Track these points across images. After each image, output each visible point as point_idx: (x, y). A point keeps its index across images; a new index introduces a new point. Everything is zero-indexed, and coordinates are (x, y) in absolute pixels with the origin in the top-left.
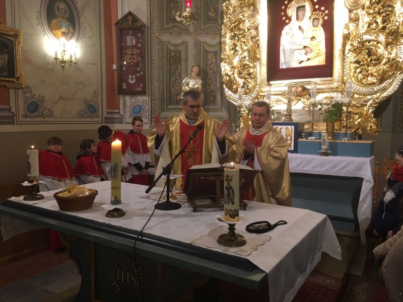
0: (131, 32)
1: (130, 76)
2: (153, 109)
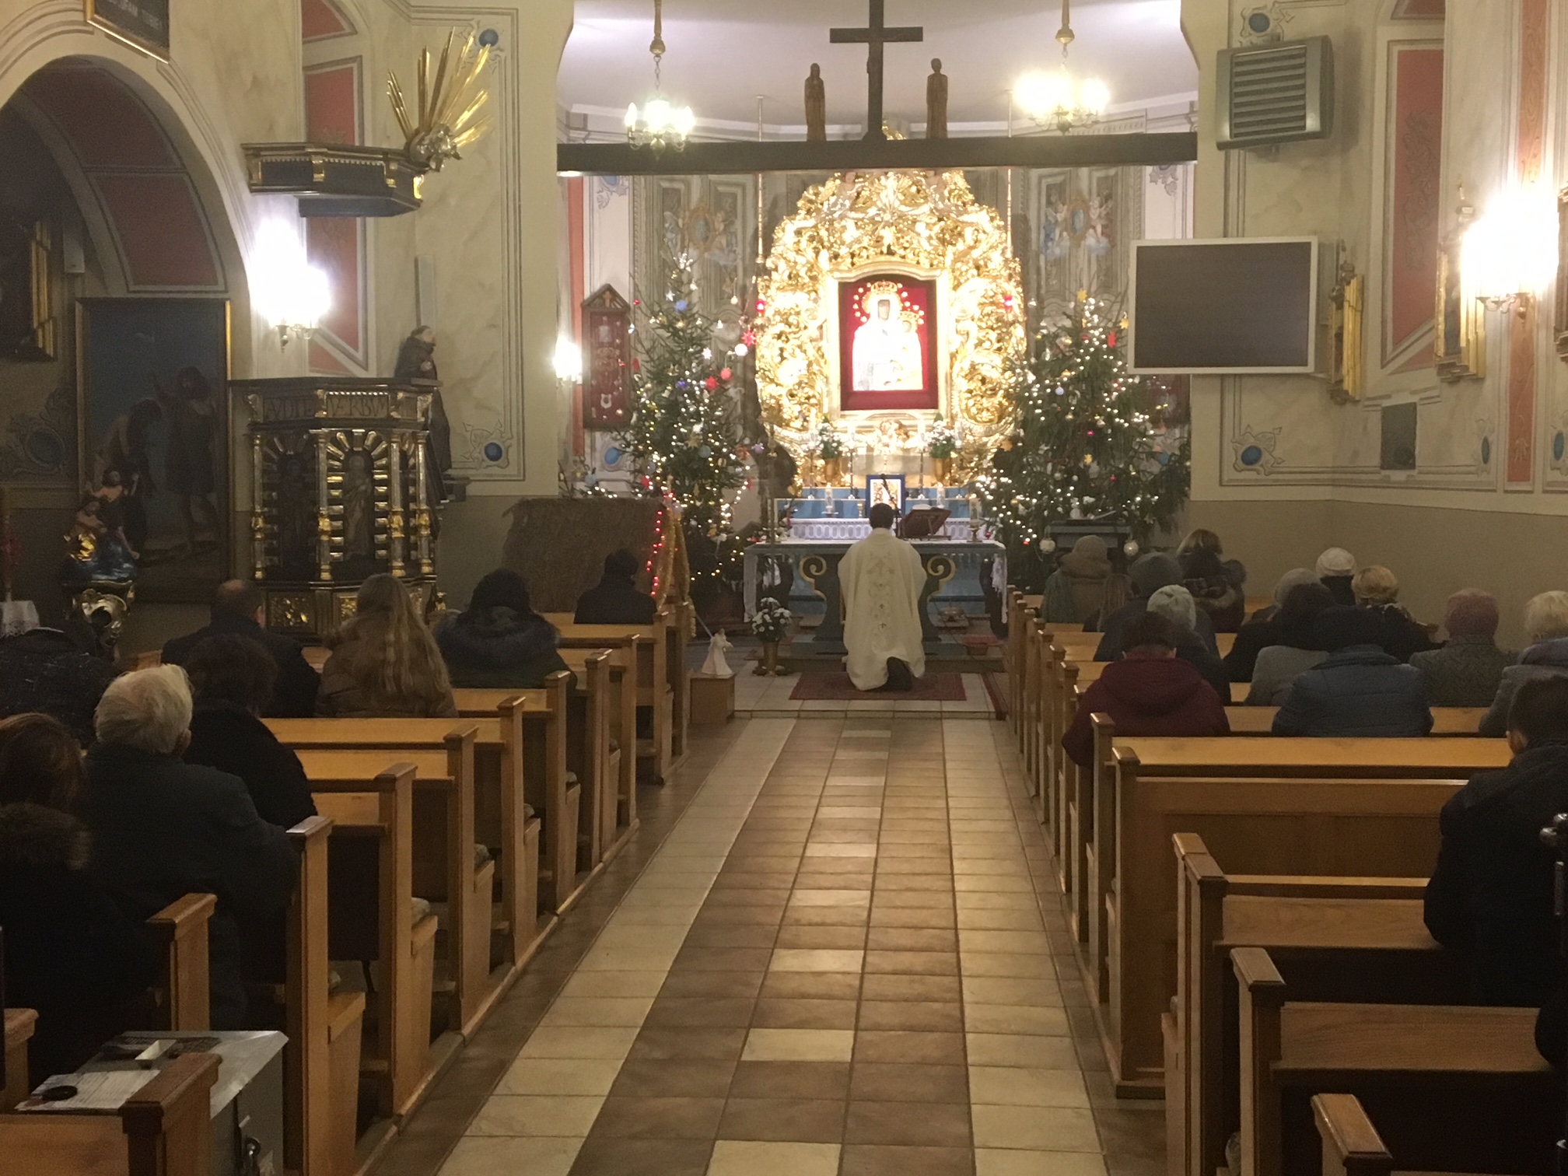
0: (605, 318)
1: (603, 396)
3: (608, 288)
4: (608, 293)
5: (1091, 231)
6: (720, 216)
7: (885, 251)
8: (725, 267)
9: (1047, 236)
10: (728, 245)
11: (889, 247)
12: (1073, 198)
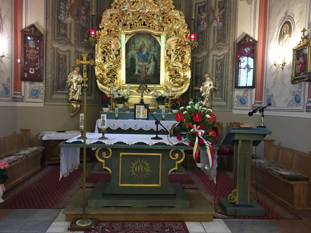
1: (30, 69)
2: (46, 93)
3: (33, 26)
4: (33, 28)
5: (215, 21)
6: (83, 9)
7: (143, 24)
8: (85, 27)
9: (198, 24)
10: (86, 20)
11: (144, 22)
12: (208, 10)
